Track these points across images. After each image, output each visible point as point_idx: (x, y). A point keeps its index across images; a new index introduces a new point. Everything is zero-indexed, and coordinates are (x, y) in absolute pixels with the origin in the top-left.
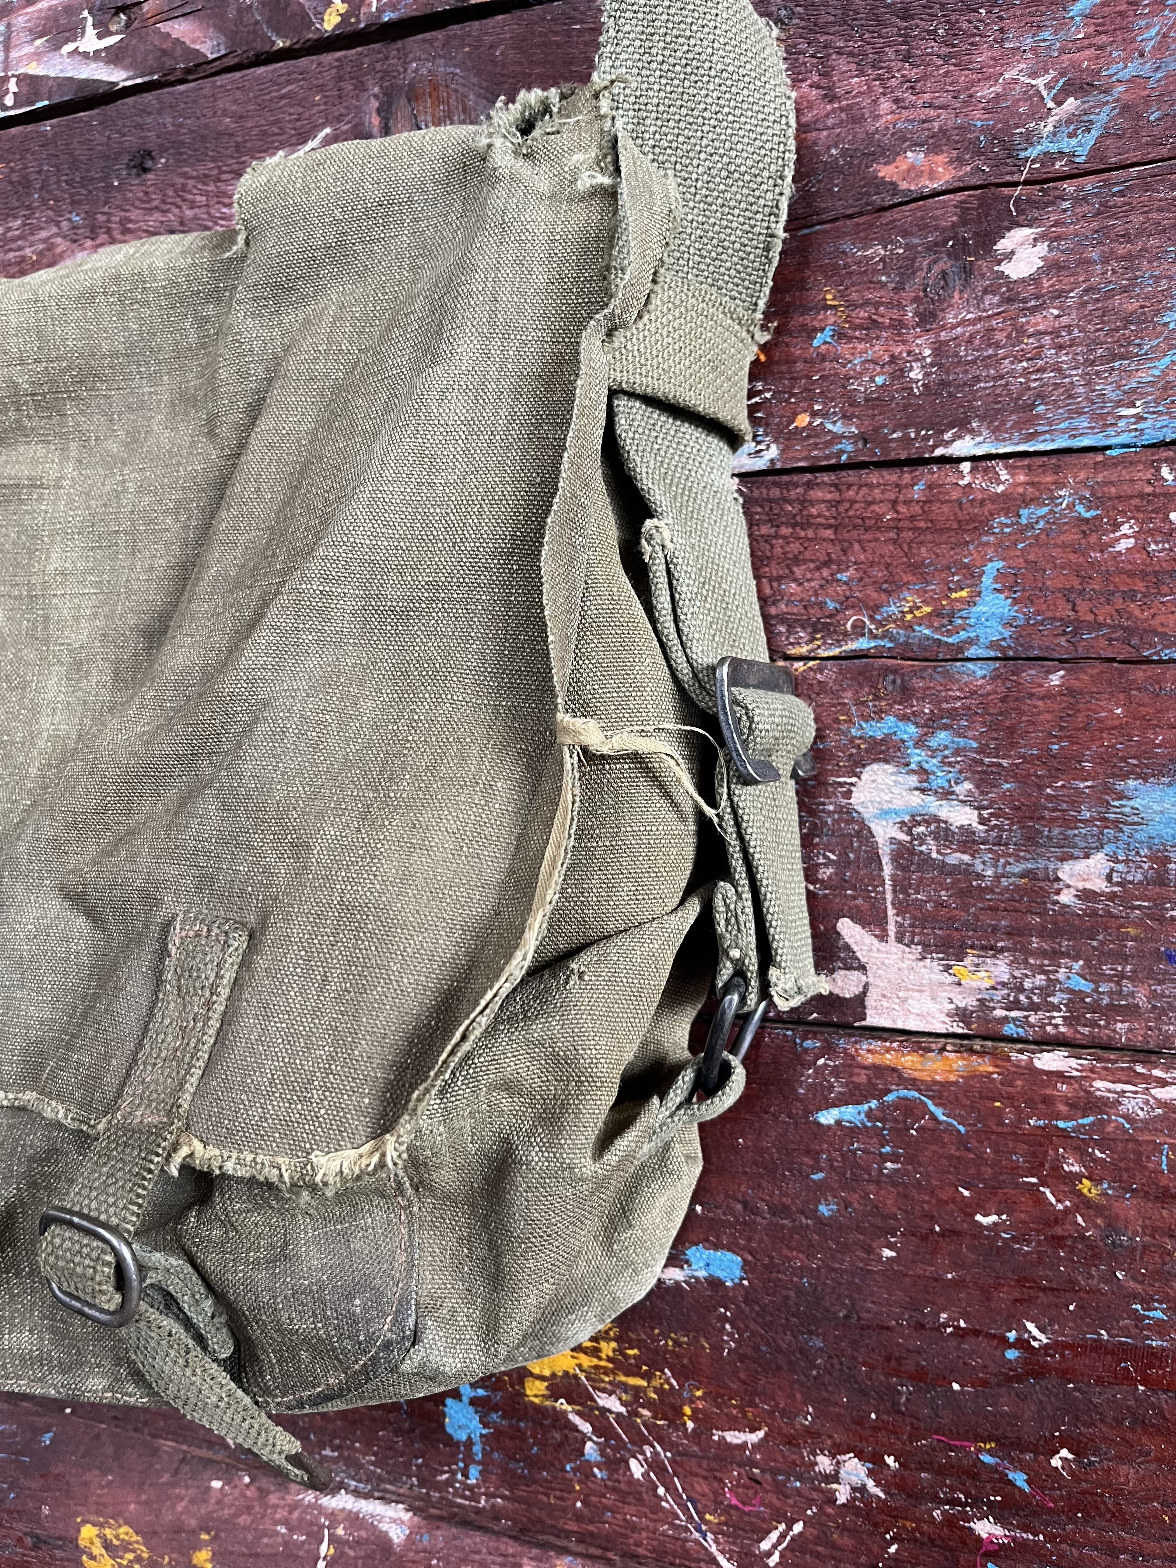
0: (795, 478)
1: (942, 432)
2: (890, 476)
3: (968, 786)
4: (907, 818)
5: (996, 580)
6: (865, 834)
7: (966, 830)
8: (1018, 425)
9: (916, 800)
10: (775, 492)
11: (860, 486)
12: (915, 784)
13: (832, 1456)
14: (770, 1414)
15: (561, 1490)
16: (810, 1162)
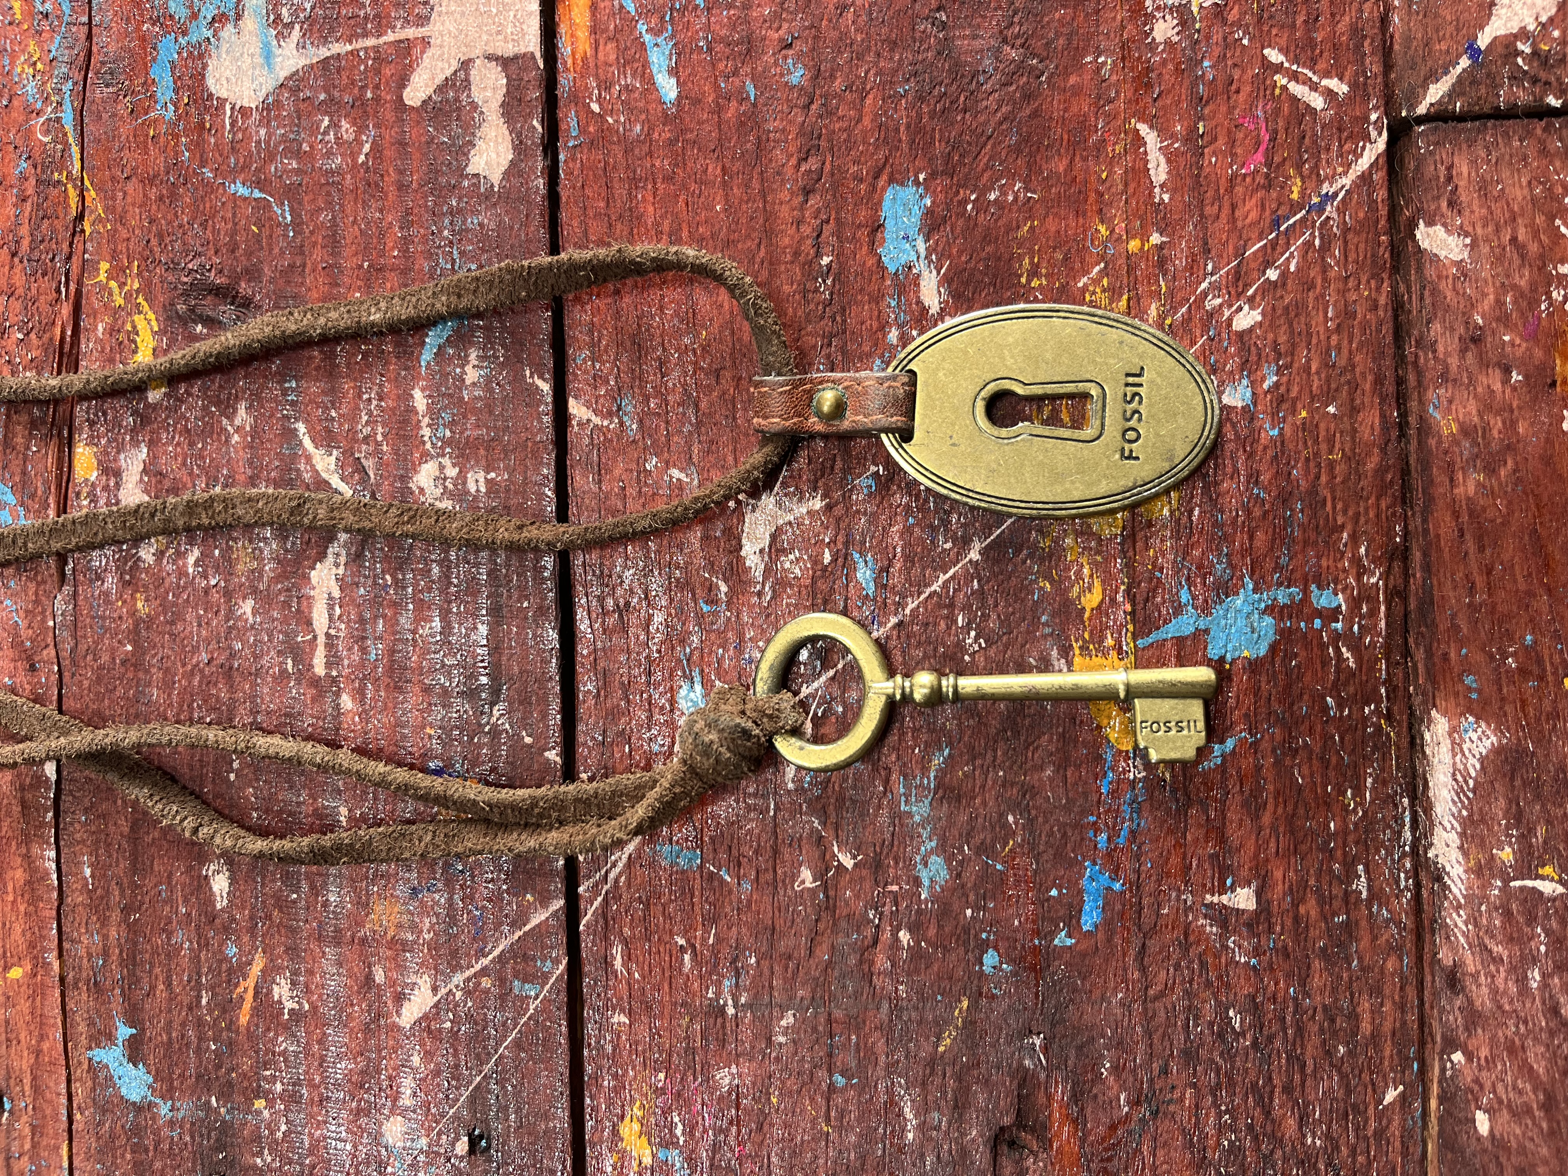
4: (273, 33)
6: (293, 84)
9: (250, 23)
12: (230, 28)
13: (1150, 18)
14: (1111, 117)
15: (1316, 441)
16: (734, 104)
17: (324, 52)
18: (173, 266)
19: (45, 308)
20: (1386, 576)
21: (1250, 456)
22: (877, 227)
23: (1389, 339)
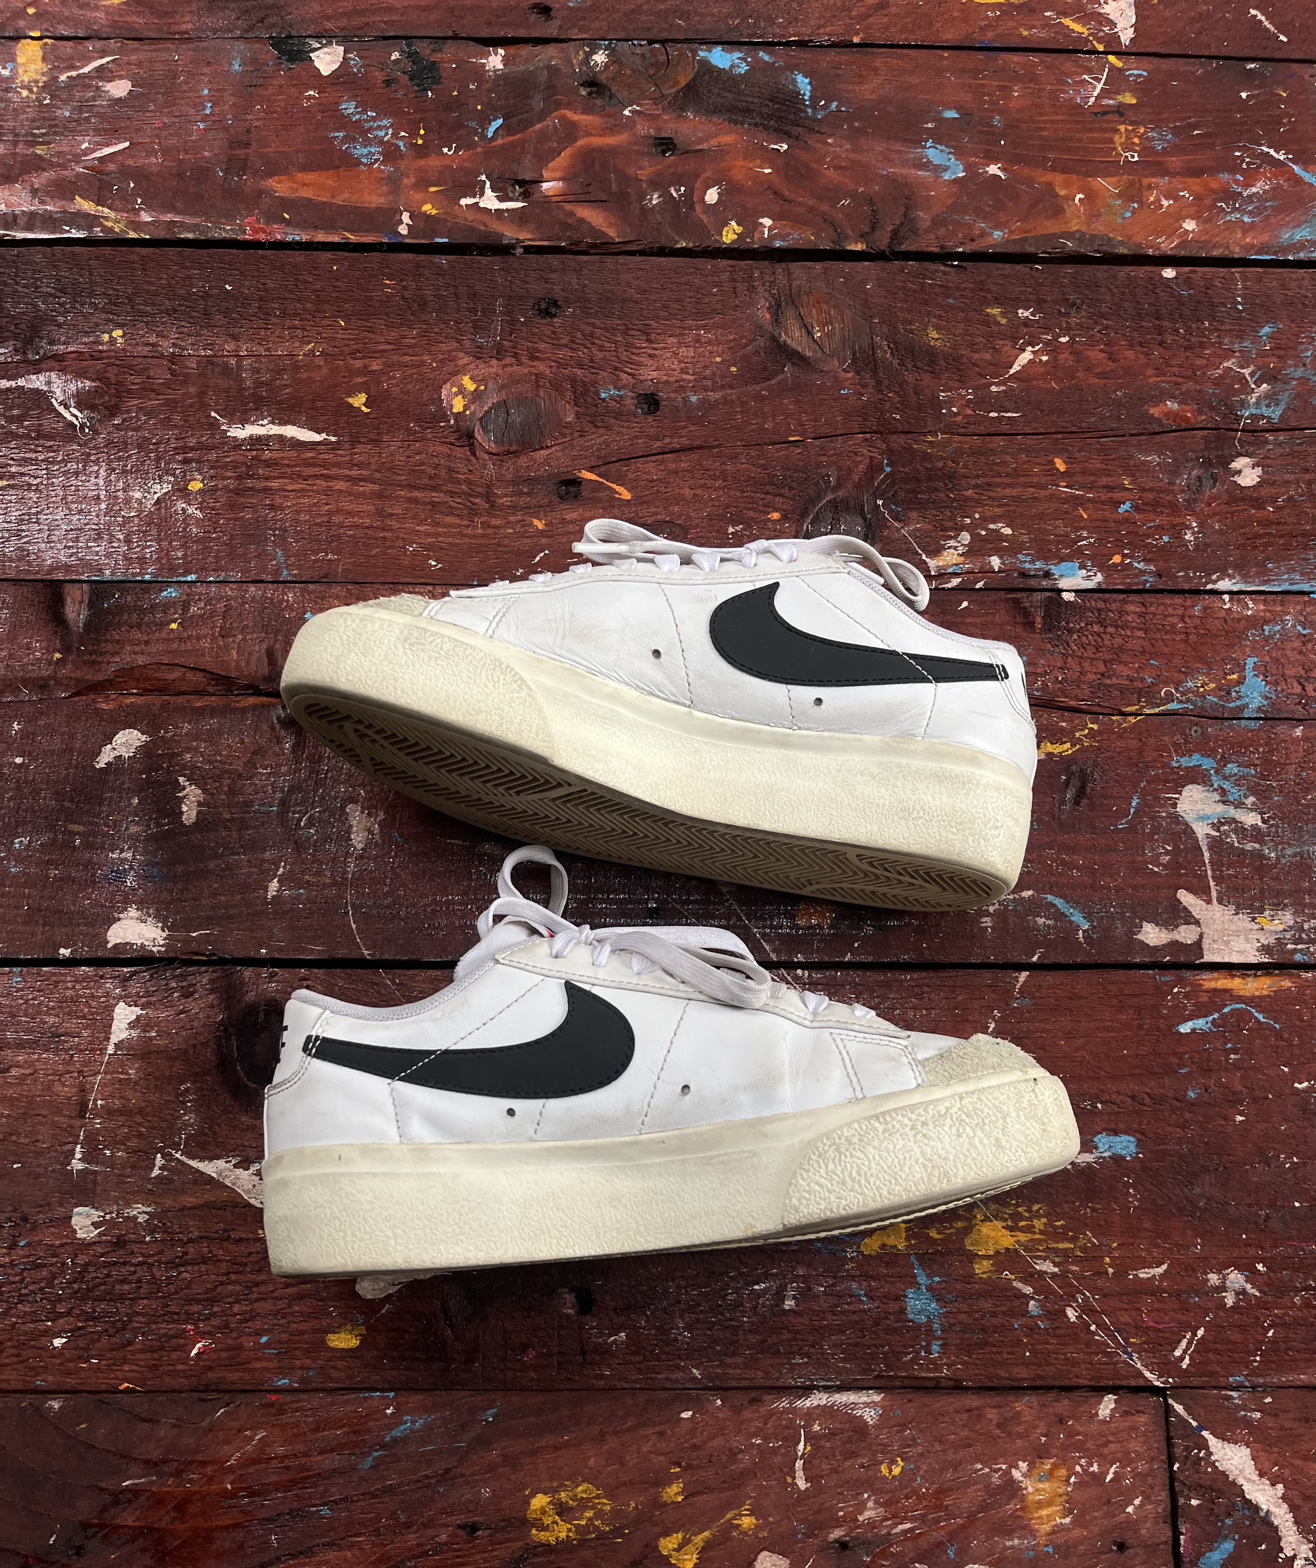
0: (1114, 596)
1: (1210, 575)
2: (1178, 600)
3: (1252, 799)
4: (1216, 821)
5: (1254, 669)
6: (1189, 831)
7: (1255, 827)
8: (1258, 574)
9: (1220, 808)
10: (1101, 605)
11: (1159, 605)
12: (1218, 798)
13: (1219, 1272)
14: (1170, 1250)
15: (1012, 1346)
16: (1177, 1061)
17: (1204, 848)
18: (1095, 765)
19: (1075, 692)
20: (946, 1378)
21: (1004, 1313)
22: (1116, 1132)
23: (1063, 1384)
